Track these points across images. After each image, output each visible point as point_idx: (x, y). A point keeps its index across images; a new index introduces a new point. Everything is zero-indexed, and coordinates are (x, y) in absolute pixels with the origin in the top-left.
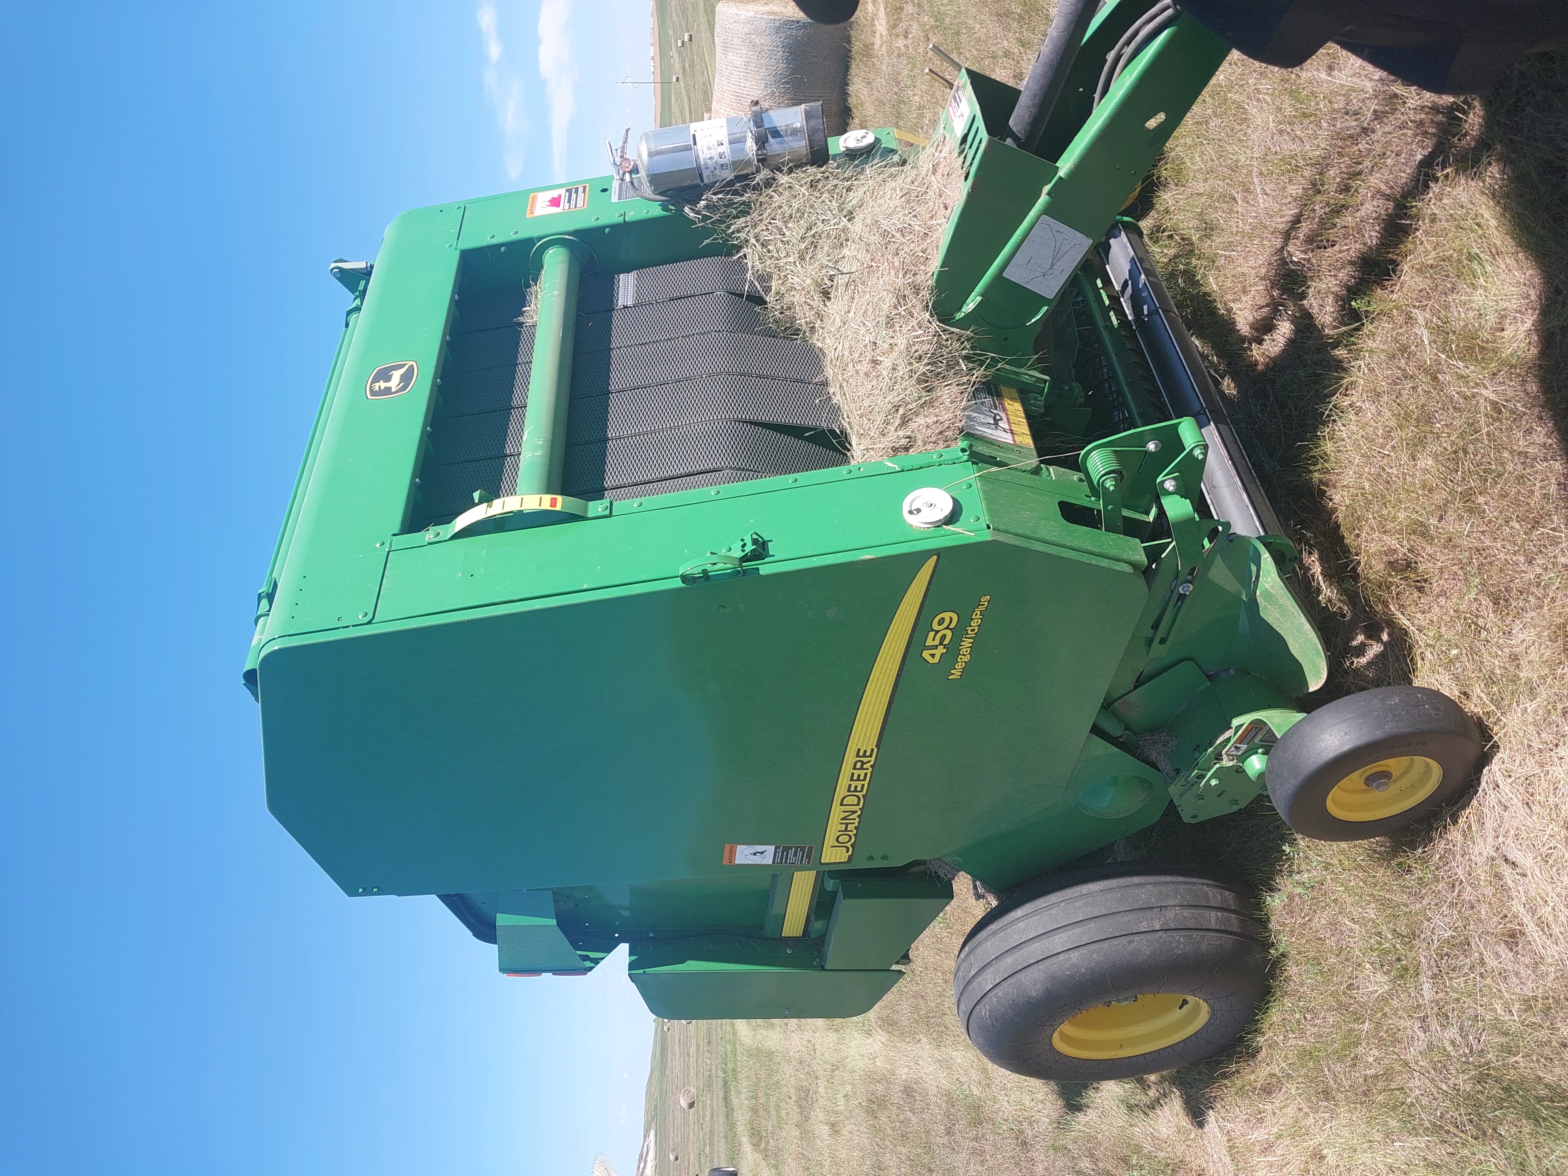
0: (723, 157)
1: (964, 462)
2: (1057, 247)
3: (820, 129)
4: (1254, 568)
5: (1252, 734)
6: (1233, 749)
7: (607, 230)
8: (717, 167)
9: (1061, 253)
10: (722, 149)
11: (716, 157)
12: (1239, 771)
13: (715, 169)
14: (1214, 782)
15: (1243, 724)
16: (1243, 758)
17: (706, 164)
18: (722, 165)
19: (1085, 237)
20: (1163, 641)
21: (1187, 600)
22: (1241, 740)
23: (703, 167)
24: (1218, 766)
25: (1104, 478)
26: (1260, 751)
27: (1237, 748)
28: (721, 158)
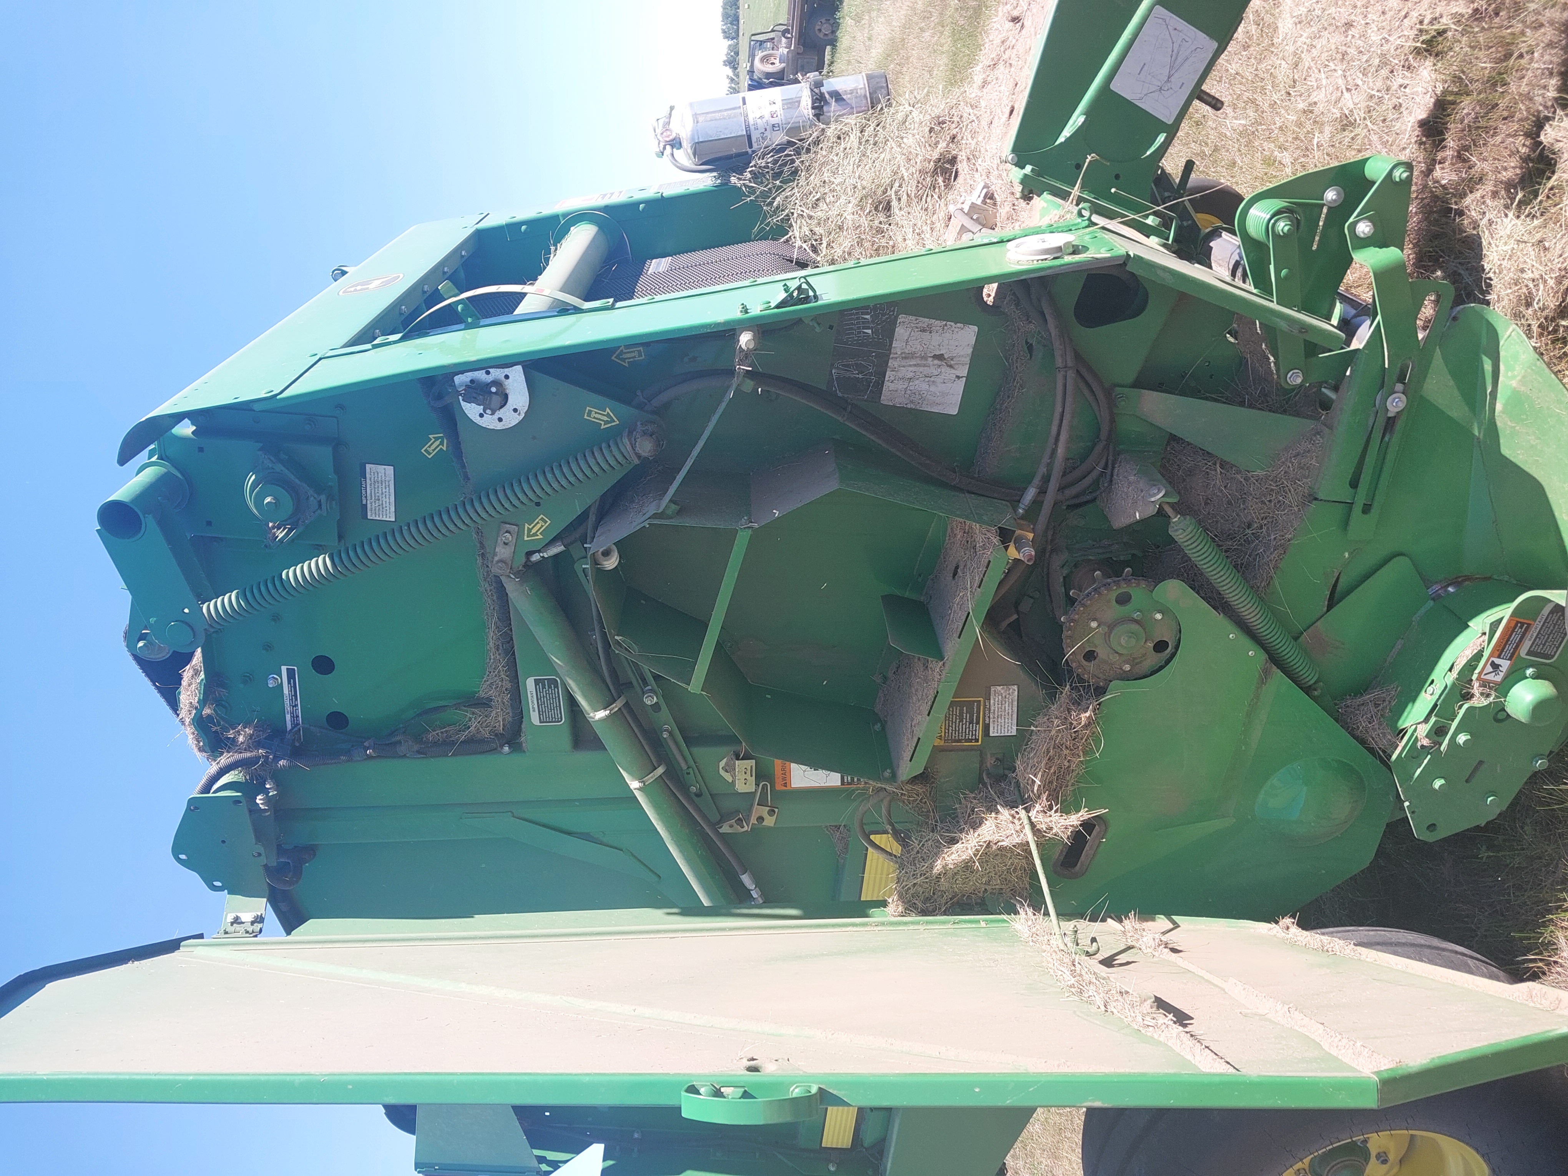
0: (775, 116)
1: (1083, 228)
2: (1175, 51)
3: (882, 87)
4: (1488, 365)
5: (1515, 638)
6: (1489, 669)
7: (642, 206)
8: (768, 128)
9: (1180, 60)
10: (774, 108)
11: (767, 116)
12: (1499, 715)
13: (766, 130)
14: (1462, 738)
15: (1502, 619)
16: (1503, 688)
17: (755, 124)
18: (773, 126)
19: (1208, 38)
20: (1367, 508)
21: (1399, 425)
22: (1499, 652)
23: (752, 128)
24: (1466, 706)
25: (1272, 221)
26: (1530, 671)
27: (1495, 667)
28: (772, 117)
